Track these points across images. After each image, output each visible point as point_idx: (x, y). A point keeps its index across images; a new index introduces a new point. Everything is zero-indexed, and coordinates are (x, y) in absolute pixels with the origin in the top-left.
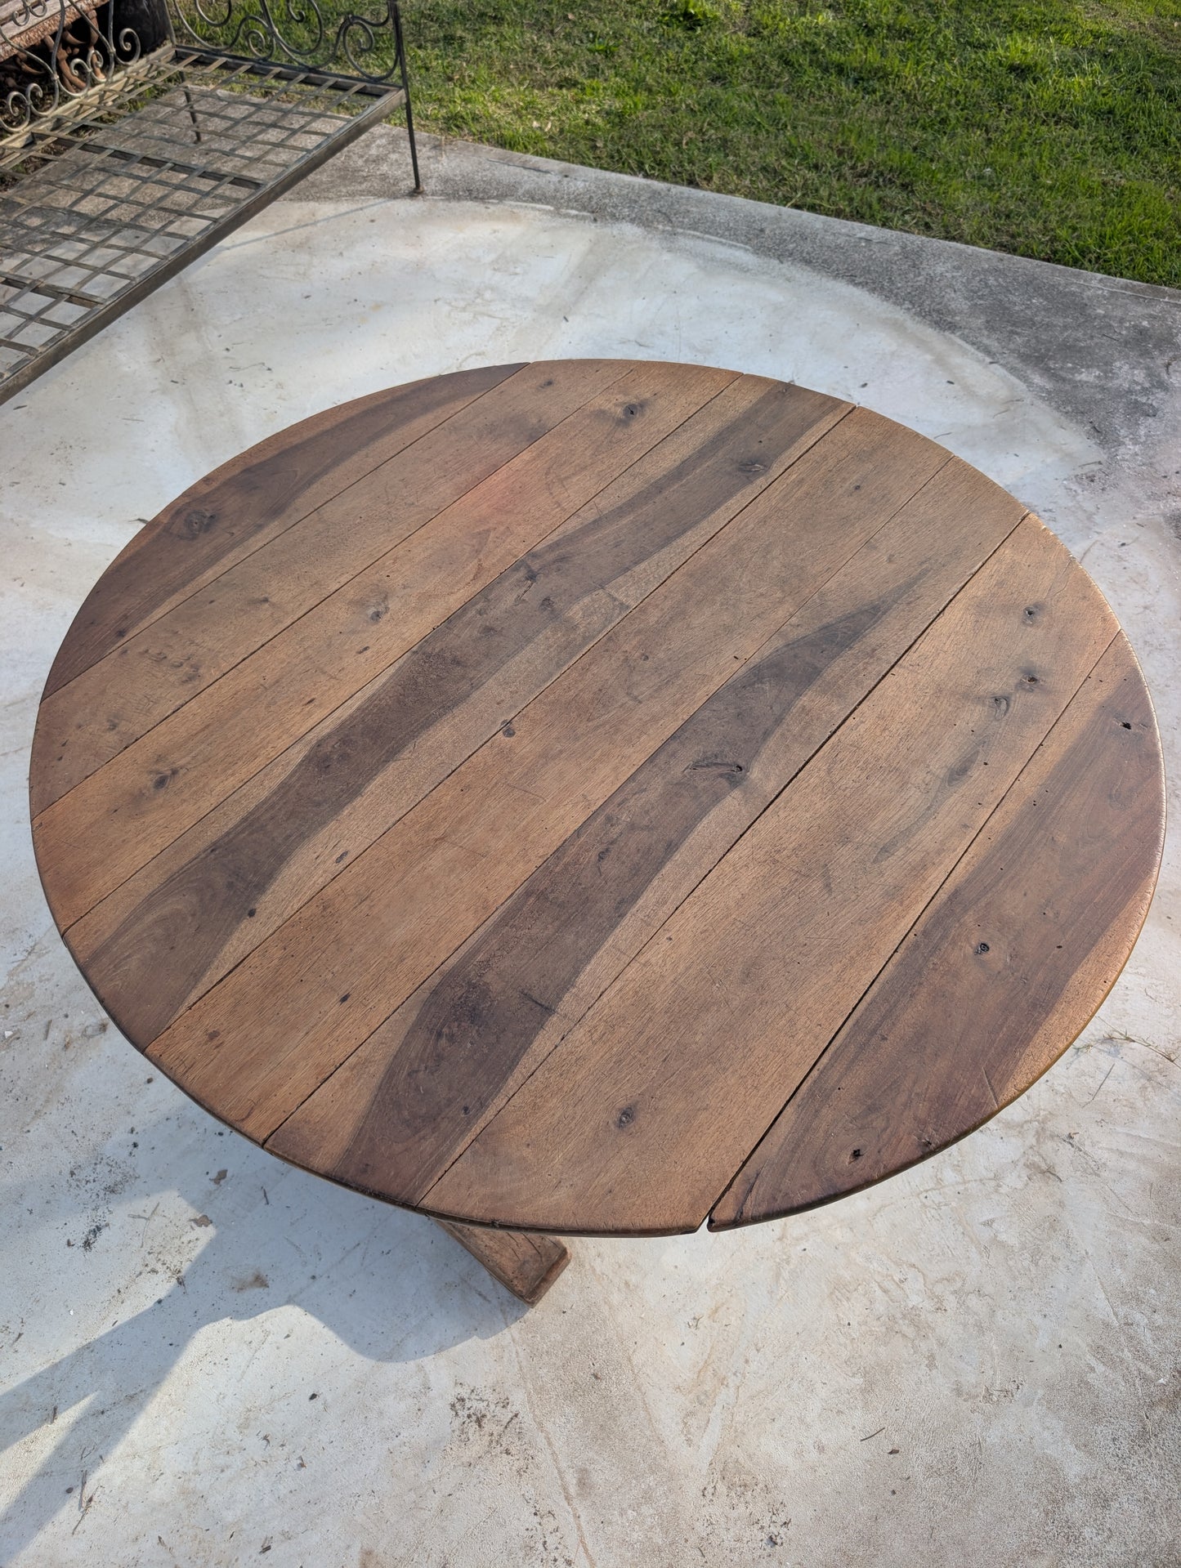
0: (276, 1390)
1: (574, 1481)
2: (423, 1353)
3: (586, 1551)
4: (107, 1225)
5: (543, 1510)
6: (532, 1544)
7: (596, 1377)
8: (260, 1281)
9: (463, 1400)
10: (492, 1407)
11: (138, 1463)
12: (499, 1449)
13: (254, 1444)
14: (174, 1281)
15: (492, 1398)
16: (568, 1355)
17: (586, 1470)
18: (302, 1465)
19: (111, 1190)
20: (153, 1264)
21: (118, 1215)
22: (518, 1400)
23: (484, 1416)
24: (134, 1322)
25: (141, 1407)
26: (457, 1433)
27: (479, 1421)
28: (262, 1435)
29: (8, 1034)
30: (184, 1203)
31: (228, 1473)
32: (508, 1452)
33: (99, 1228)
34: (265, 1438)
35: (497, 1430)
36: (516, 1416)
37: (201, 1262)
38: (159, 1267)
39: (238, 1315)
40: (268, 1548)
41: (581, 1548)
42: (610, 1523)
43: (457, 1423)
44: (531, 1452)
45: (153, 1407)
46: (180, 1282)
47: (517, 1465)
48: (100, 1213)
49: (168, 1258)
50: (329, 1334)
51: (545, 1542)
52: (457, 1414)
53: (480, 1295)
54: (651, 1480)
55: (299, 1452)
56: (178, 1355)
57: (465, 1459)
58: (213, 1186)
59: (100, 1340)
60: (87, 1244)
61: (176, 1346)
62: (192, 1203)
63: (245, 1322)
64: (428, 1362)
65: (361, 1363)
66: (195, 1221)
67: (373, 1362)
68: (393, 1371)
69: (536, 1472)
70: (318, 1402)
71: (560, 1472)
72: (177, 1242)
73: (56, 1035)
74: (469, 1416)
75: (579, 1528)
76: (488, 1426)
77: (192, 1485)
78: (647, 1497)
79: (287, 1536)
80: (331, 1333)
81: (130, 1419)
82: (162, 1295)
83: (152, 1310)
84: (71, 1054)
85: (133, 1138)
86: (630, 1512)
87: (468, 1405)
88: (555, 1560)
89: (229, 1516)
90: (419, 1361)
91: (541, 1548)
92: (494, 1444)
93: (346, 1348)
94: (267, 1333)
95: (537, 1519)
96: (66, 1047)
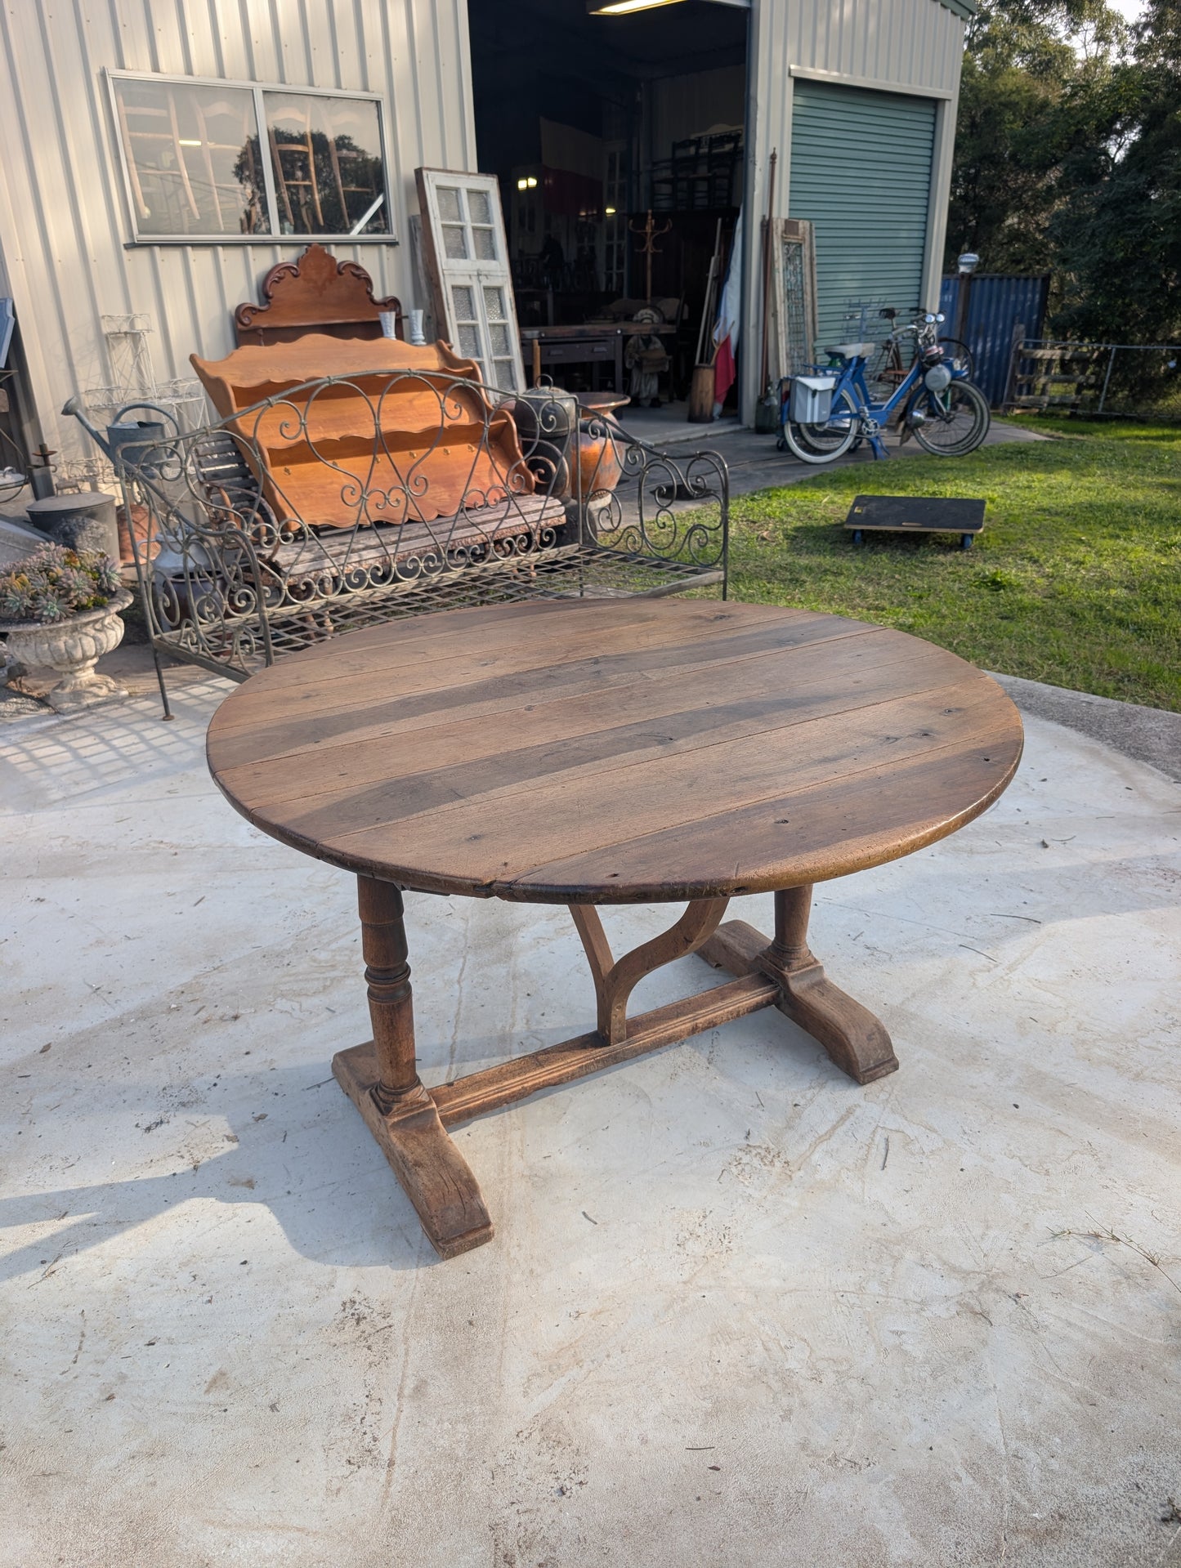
0: (220, 1250)
1: (412, 1386)
2: (342, 1263)
3: (394, 1437)
4: (168, 1122)
5: (375, 1395)
6: (353, 1415)
7: (471, 1323)
8: (250, 1184)
9: (354, 1302)
10: (375, 1314)
11: (99, 1262)
12: (364, 1343)
13: (184, 1278)
14: (192, 1166)
15: (378, 1309)
16: (455, 1302)
17: (426, 1382)
18: (210, 1301)
19: (183, 1104)
20: (184, 1151)
21: (179, 1120)
22: (398, 1317)
23: (365, 1318)
24: (147, 1181)
25: (123, 1230)
26: (337, 1322)
27: (358, 1321)
28: (193, 1274)
29: (173, 1006)
30: (226, 1125)
31: (154, 1288)
32: (369, 1348)
33: (162, 1122)
34: (194, 1277)
35: (369, 1330)
36: (390, 1326)
37: (218, 1161)
38: (187, 1156)
39: (221, 1198)
40: (153, 1344)
41: (391, 1433)
42: (425, 1425)
43: (341, 1315)
44: (388, 1355)
45: (129, 1234)
46: (195, 1168)
47: (371, 1359)
48: (168, 1115)
49: (195, 1152)
50: (279, 1229)
51: (363, 1418)
52: (344, 1310)
53: (408, 1241)
54: (477, 1409)
55: (213, 1293)
56: (166, 1209)
57: (333, 1341)
58: (252, 1121)
59: (120, 1184)
60: (148, 1129)
61: (168, 1203)
62: (232, 1127)
63: (224, 1204)
64: (342, 1270)
65: (292, 1254)
66: (227, 1137)
67: (301, 1256)
68: (312, 1266)
69: (384, 1369)
70: (245, 1268)
71: (403, 1375)
72: (208, 1145)
73: (203, 1015)
74: (353, 1314)
75: (398, 1419)
76: (363, 1325)
77: (126, 1287)
78: (468, 1419)
79: (170, 1341)
80: (281, 1229)
81: (110, 1235)
82: (178, 1171)
83: (167, 1178)
84: (206, 1026)
85: (217, 1081)
86: (446, 1424)
87: (356, 1306)
88: (365, 1433)
89: (139, 1315)
90: (335, 1267)
91: (359, 1421)
92: (362, 1339)
93: (286, 1241)
94: (235, 1215)
95: (367, 1400)
96: (205, 1022)
